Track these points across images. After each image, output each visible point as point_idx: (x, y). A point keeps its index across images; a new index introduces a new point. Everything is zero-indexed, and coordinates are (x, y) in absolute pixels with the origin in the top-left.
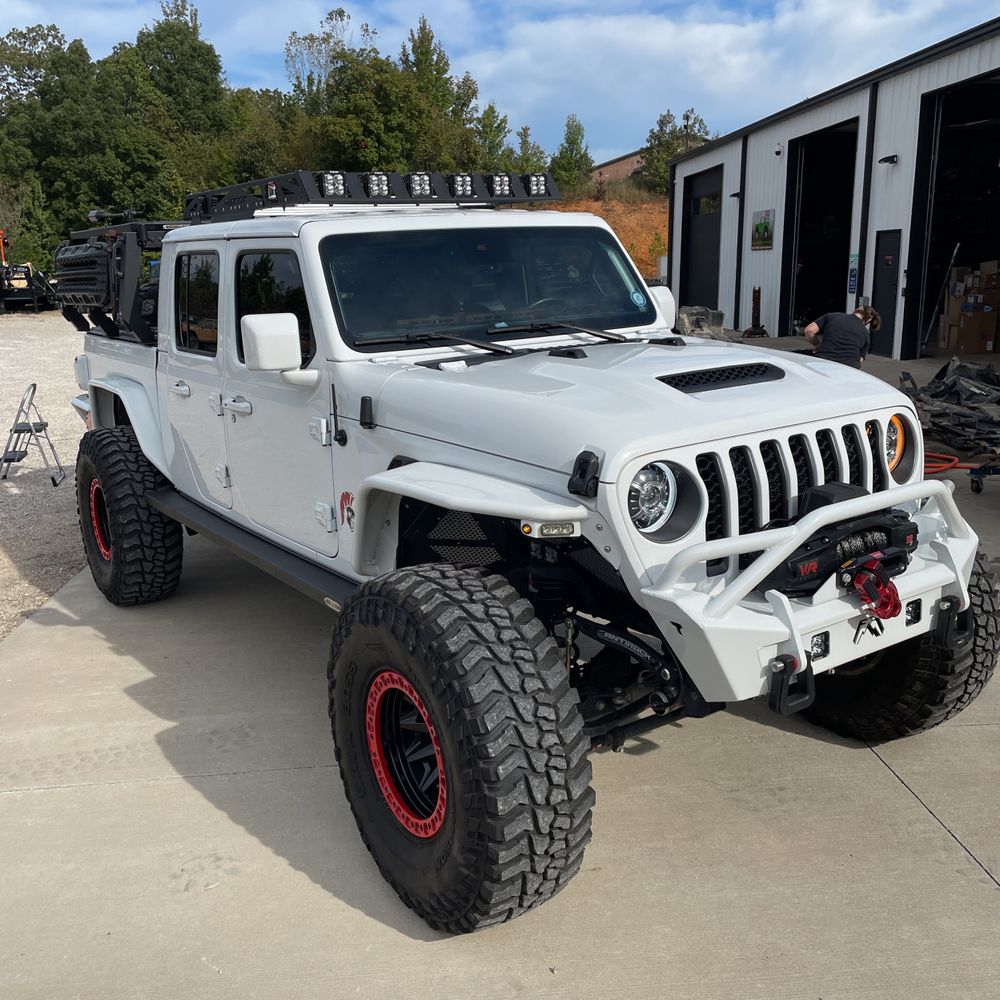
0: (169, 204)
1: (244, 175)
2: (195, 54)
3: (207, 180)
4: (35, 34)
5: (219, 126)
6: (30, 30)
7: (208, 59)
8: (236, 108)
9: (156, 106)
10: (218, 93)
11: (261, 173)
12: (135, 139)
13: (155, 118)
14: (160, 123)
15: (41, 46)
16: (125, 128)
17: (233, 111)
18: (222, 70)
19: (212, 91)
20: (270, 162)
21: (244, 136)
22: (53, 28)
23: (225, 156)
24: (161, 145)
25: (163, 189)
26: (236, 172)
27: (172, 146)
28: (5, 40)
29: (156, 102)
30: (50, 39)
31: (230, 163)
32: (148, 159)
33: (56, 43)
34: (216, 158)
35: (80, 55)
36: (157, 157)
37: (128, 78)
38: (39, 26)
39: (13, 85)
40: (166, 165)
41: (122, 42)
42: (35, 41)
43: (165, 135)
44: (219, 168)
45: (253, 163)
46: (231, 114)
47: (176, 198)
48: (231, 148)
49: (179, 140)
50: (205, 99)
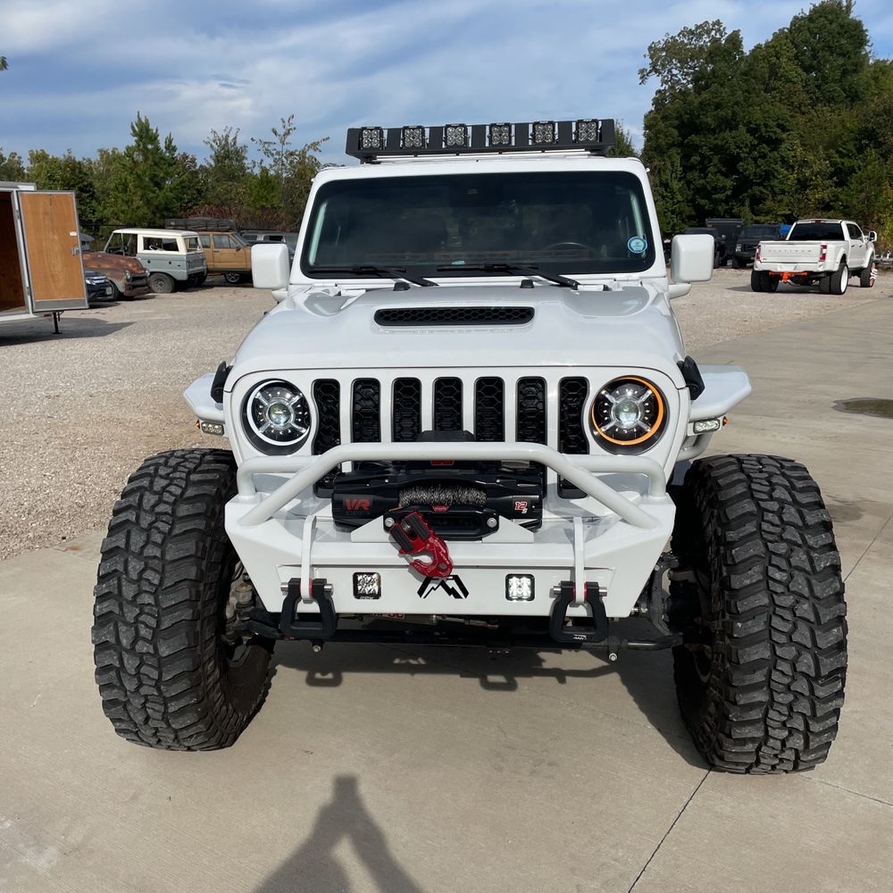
0: (786, 172)
1: (863, 142)
2: (843, 31)
3: (826, 149)
4: (703, 29)
5: (854, 97)
6: (698, 27)
7: (856, 34)
8: (876, 79)
9: (794, 83)
11: (881, 140)
12: (766, 115)
13: (791, 94)
14: (794, 99)
15: (706, 39)
16: (759, 105)
17: (873, 82)
18: (869, 44)
19: (853, 64)
21: (874, 104)
22: (718, 23)
23: (848, 125)
24: (789, 119)
25: (783, 158)
26: (856, 139)
27: (801, 119)
28: (677, 38)
29: (795, 80)
30: (713, 33)
31: (852, 132)
32: (775, 133)
33: (718, 36)
34: (840, 127)
35: (734, 44)
36: (784, 129)
37: (774, 60)
38: (706, 22)
39: (676, 75)
40: (790, 137)
41: (781, 28)
42: (700, 36)
43: (797, 110)
44: (840, 136)
45: (874, 130)
46: (869, 85)
47: (793, 167)
48: (857, 116)
49: (809, 113)
50: (845, 73)
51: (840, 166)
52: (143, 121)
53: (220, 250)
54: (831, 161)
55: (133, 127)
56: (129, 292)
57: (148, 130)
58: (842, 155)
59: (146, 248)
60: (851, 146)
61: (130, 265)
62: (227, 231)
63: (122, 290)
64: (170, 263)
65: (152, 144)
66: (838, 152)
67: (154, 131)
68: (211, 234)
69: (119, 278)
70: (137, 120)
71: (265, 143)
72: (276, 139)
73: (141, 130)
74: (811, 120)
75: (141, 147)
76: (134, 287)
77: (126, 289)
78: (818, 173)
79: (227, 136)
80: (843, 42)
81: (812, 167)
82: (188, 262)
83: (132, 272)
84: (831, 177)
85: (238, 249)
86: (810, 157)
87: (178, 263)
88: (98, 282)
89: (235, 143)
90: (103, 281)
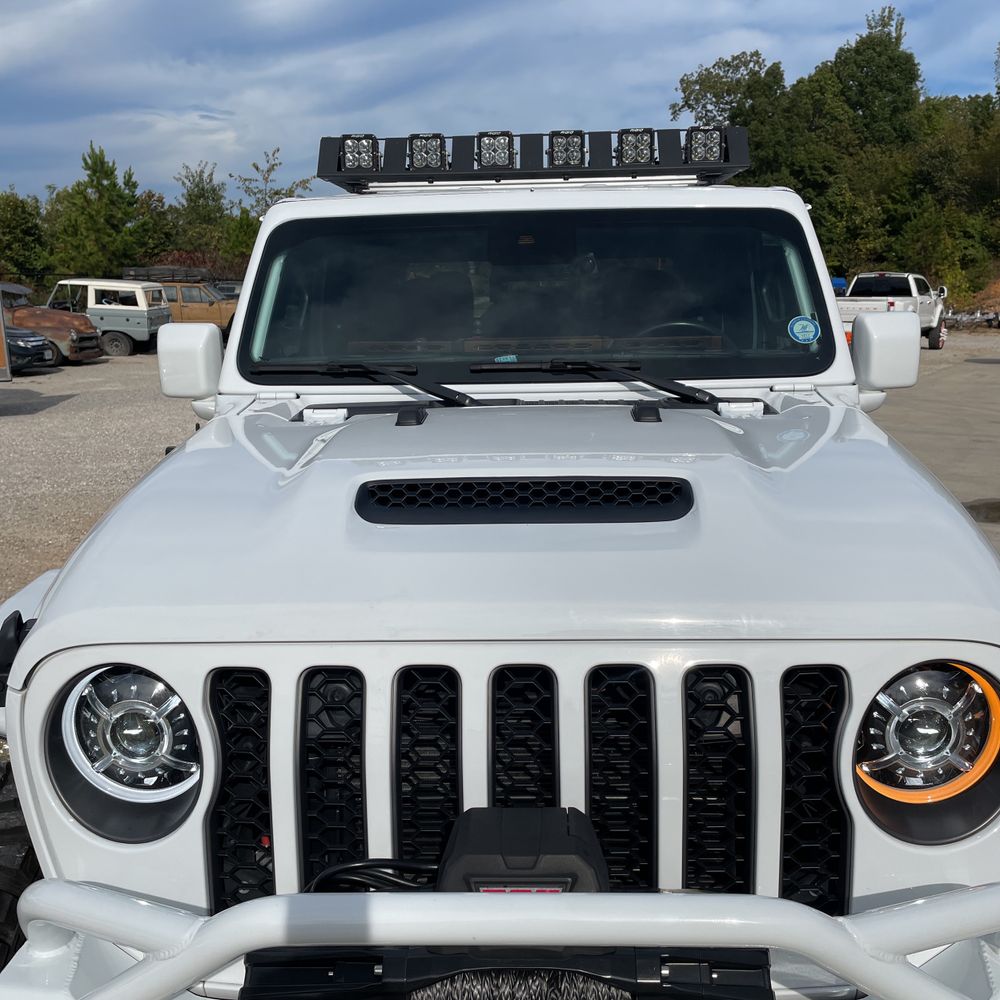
0: (834, 219)
1: (918, 186)
2: (892, 65)
3: (877, 193)
4: (739, 61)
5: (905, 137)
6: (734, 58)
7: (907, 68)
8: (929, 118)
9: (841, 121)
10: (910, 102)
11: (937, 184)
12: (810, 156)
13: (838, 133)
14: (841, 138)
15: (743, 71)
16: (804, 146)
17: (925, 121)
18: (921, 79)
19: (904, 101)
20: (951, 172)
21: (928, 145)
22: (756, 54)
23: (901, 167)
24: (836, 160)
25: (830, 204)
26: (910, 183)
27: (848, 161)
28: (712, 70)
29: (842, 118)
30: (751, 65)
31: (906, 175)
32: (821, 175)
33: (757, 68)
34: (892, 171)
35: (774, 77)
36: (831, 172)
37: (818, 95)
38: (744, 53)
39: (711, 112)
40: (837, 180)
41: (824, 61)
42: (737, 68)
43: (843, 150)
44: (892, 180)
45: (929, 174)
46: (922, 124)
47: (841, 214)
48: (910, 159)
49: (857, 154)
50: (895, 111)
51: (893, 213)
52: (97, 151)
53: (189, 304)
54: (883, 208)
55: (85, 160)
56: (75, 355)
57: (103, 163)
58: (894, 201)
59: (98, 301)
60: (904, 191)
61: (76, 323)
62: (198, 282)
63: (66, 352)
64: (128, 320)
65: (108, 180)
66: (890, 197)
67: (111, 164)
68: (178, 285)
69: (63, 338)
70: (89, 151)
71: (246, 180)
72: (259, 176)
73: (95, 163)
74: (859, 162)
75: (95, 182)
76: (82, 349)
77: (71, 352)
78: (869, 220)
79: (202, 172)
80: (894, 76)
81: (861, 214)
82: (150, 319)
83: (78, 332)
84: (883, 226)
85: (212, 304)
86: (860, 203)
87: (138, 320)
88: (34, 344)
89: (211, 180)
90: (41, 343)
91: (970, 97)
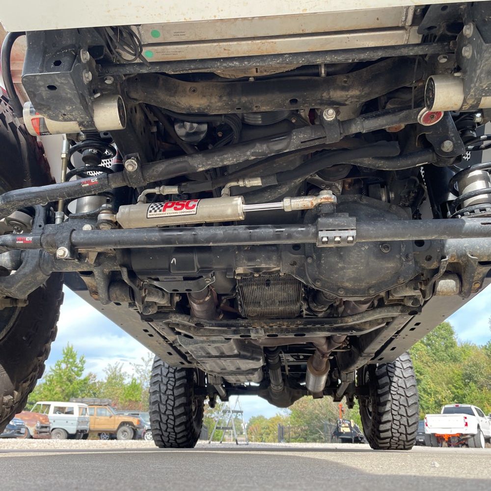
0: (427, 397)
1: (466, 380)
2: (441, 327)
3: (447, 384)
5: (455, 360)
7: (448, 329)
8: (464, 351)
9: (421, 351)
10: (453, 345)
11: (476, 379)
13: (420, 357)
14: (423, 359)
17: (463, 353)
18: (456, 334)
19: (450, 343)
20: (481, 374)
23: (456, 371)
24: (423, 368)
25: (424, 390)
26: (462, 379)
27: (429, 369)
31: (459, 375)
34: (451, 373)
36: (421, 374)
40: (425, 378)
43: (425, 364)
44: (453, 378)
45: (471, 375)
46: (461, 354)
47: (431, 394)
48: (459, 368)
49: (433, 366)
50: (447, 347)
51: (457, 394)
52: (70, 347)
53: (100, 417)
54: (451, 391)
55: (64, 351)
56: (37, 435)
57: (71, 351)
58: (456, 388)
59: (55, 413)
60: (460, 383)
61: (41, 418)
62: (106, 405)
63: (32, 434)
64: (67, 422)
65: (72, 359)
66: (453, 386)
67: (75, 352)
68: (96, 407)
69: (32, 425)
70: (67, 346)
71: (137, 365)
72: (144, 364)
73: (68, 352)
74: (435, 370)
75: (66, 361)
76: (41, 432)
77: (35, 433)
78: (445, 397)
79: (116, 367)
80: (442, 332)
81: (441, 394)
82: (78, 421)
83: (41, 423)
84: (453, 400)
85: (111, 417)
86: (439, 389)
87: (73, 422)
88: (18, 424)
89: (120, 371)
90: (21, 424)
91: (482, 346)
